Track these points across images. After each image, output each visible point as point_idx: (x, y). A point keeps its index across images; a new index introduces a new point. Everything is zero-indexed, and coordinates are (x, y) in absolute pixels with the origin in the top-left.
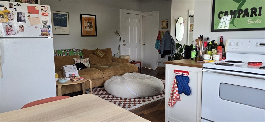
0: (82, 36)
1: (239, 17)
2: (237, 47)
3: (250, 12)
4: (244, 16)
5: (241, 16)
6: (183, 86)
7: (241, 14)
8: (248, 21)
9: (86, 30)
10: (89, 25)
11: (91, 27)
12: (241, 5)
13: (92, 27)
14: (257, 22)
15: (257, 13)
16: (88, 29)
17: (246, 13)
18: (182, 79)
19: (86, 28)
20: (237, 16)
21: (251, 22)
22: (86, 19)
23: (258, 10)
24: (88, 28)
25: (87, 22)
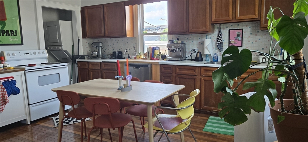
1: (3, 35)
2: (13, 57)
3: (10, 32)
4: (6, 35)
5: (5, 34)
6: (11, 89)
7: (4, 33)
8: (10, 38)
12: (3, 27)
14: (15, 40)
15: (15, 34)
17: (7, 33)
18: (9, 84)
20: (1, 34)
21: (12, 40)
23: (15, 32)
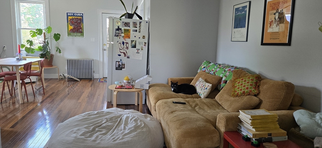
0: (262, 44)
9: (270, 30)
10: (277, 17)
11: (280, 23)
13: (283, 23)
16: (274, 28)
19: (271, 25)
22: (274, 4)
24: (274, 25)
25: (275, 11)
